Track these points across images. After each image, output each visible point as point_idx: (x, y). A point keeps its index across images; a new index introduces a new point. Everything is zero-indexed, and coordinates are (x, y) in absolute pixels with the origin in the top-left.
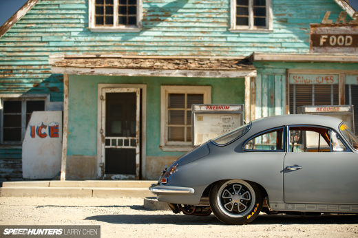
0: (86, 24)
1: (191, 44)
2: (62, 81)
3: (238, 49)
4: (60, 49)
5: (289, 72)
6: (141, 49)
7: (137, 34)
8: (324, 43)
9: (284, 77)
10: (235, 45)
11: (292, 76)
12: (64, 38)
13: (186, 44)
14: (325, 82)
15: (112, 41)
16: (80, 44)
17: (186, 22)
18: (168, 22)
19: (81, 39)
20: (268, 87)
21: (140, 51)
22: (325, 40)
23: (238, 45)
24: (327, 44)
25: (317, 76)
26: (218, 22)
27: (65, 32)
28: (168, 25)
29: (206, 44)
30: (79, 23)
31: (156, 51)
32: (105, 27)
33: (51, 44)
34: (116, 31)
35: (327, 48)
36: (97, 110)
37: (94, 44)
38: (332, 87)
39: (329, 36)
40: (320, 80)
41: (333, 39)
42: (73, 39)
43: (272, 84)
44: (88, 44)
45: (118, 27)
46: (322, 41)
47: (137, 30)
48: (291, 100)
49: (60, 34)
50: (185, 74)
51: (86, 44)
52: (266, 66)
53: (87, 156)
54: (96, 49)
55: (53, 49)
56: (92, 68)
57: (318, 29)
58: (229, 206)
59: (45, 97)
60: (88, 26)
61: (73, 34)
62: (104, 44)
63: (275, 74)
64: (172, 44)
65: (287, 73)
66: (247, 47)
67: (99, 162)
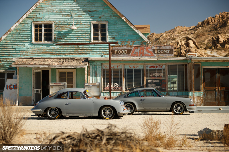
0: (31, 41)
1: (75, 49)
2: (17, 69)
3: (94, 51)
4: (20, 51)
5: (103, 64)
6: (54, 51)
7: (52, 45)
8: (116, 53)
9: (101, 66)
10: (93, 49)
11: (104, 66)
12: (22, 47)
13: (72, 49)
14: (117, 68)
15: (42, 48)
16: (28, 49)
17: (72, 39)
18: (65, 39)
19: (29, 47)
20: (95, 70)
21: (53, 52)
22: (116, 52)
23: (94, 49)
24: (117, 53)
25: (114, 66)
26: (85, 39)
27: (22, 44)
28: (65, 41)
29: (81, 49)
30: (28, 40)
31: (60, 52)
32: (39, 42)
33: (17, 49)
34: (43, 44)
35: (117, 55)
36: (32, 78)
37: (34, 49)
38: (120, 70)
39: (118, 50)
40: (115, 67)
41: (120, 51)
42: (25, 47)
43: (96, 69)
44: (32, 49)
45: (44, 42)
46: (115, 52)
47: (52, 43)
48: (104, 75)
49: (20, 45)
50: (61, 67)
51: (31, 49)
52: (94, 62)
53: (28, 97)
54: (35, 51)
55: (17, 51)
56: (27, 65)
57: (114, 47)
58: (51, 114)
59: (14, 72)
60: (32, 42)
61: (26, 45)
62: (38, 49)
63: (97, 65)
64: (67, 49)
65: (102, 65)
66: (98, 50)
67: (33, 99)
